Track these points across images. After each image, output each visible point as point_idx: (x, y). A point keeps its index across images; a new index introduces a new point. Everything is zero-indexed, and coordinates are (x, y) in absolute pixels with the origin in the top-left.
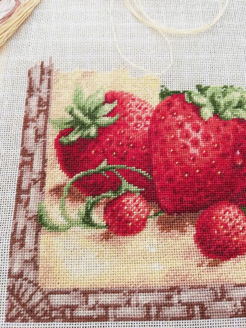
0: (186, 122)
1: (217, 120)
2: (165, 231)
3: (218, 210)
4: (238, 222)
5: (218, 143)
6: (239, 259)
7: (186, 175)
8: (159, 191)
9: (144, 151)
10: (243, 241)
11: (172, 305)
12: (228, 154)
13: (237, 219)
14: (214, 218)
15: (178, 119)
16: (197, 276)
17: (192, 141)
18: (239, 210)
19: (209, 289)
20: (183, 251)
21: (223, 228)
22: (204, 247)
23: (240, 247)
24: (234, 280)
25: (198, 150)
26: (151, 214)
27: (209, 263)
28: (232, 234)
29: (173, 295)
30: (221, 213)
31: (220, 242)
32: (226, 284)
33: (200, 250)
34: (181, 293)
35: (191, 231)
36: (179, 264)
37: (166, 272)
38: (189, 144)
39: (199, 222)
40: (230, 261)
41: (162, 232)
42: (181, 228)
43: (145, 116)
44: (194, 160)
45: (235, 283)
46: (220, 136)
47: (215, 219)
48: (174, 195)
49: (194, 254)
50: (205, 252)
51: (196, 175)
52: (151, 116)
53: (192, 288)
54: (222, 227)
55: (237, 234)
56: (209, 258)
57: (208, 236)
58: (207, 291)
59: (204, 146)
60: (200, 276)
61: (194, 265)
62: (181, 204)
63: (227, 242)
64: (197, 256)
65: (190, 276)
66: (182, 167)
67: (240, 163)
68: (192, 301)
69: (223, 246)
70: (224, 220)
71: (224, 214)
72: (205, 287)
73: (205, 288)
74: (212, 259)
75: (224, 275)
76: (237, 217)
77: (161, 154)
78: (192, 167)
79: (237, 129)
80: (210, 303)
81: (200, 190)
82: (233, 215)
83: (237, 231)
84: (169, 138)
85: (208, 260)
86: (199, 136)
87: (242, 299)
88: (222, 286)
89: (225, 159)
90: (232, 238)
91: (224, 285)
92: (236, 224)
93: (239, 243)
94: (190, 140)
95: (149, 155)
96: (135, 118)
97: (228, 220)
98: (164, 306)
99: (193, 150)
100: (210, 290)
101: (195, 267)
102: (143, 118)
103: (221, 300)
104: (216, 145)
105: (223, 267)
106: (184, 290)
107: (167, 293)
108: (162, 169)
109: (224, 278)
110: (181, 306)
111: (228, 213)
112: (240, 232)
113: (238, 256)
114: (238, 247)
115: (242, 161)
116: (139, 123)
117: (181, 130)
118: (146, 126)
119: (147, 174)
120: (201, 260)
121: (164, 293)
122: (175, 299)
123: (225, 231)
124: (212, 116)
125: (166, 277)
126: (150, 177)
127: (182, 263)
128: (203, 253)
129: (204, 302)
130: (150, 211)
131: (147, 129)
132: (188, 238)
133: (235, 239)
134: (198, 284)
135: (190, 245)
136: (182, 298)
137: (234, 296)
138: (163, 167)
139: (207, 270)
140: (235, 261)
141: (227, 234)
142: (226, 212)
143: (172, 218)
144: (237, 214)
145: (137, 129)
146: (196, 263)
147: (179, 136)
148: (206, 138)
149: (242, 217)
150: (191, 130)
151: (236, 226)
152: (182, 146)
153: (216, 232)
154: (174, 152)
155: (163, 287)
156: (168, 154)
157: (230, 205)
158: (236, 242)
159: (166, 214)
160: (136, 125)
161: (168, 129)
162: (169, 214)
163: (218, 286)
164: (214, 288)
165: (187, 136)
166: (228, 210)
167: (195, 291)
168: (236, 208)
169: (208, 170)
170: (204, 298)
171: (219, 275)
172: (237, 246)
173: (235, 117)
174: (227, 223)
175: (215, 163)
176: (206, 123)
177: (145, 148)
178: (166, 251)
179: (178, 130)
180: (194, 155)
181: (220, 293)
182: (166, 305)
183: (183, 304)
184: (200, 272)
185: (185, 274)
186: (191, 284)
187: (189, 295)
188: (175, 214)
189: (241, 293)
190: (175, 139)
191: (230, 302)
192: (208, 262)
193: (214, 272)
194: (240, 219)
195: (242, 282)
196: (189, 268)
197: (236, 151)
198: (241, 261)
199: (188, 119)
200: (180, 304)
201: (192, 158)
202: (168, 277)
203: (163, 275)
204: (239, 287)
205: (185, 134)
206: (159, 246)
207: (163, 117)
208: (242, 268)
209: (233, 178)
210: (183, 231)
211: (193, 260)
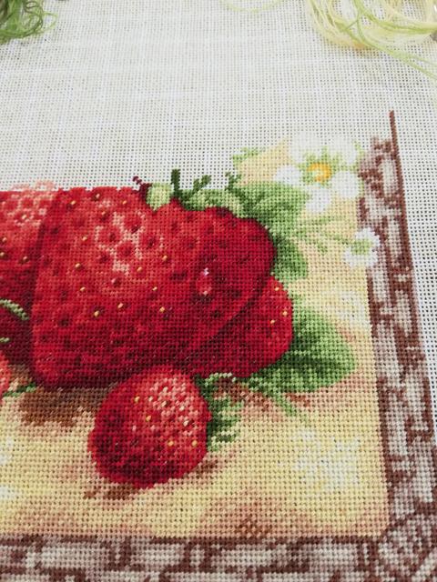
0: (115, 213)
1: (176, 209)
2: (33, 423)
3: (148, 383)
4: (182, 408)
5: (169, 254)
6: (171, 485)
7: (96, 313)
8: (36, 343)
9: (24, 265)
10: (185, 448)
11: (22, 571)
12: (184, 275)
13: (182, 403)
14: (137, 399)
15: (101, 206)
16: (81, 517)
17: (120, 249)
18: (189, 384)
19: (99, 544)
20: (61, 463)
21: (151, 421)
22: (105, 458)
23: (178, 462)
24: (153, 529)
25: (128, 265)
26: (10, 389)
27: (109, 493)
28: (167, 433)
29: (26, 551)
30: (151, 389)
31: (138, 449)
32: (136, 537)
33: (95, 463)
34: (44, 549)
35: (85, 424)
36: (49, 490)
37: (20, 504)
38: (113, 252)
39: (106, 406)
40: (151, 490)
41: (26, 425)
42: (66, 418)
43: (39, 199)
44: (118, 284)
45: (153, 535)
46: (176, 241)
47: (139, 401)
48: (64, 351)
49: (81, 472)
50: (104, 469)
51: (115, 313)
52: (51, 199)
53: (66, 540)
54: (149, 418)
55: (175, 434)
56: (110, 482)
57: (118, 436)
58: (96, 548)
59: (141, 258)
60: (86, 517)
61: (78, 495)
62: (75, 369)
63: (152, 449)
64: (87, 477)
65: (66, 517)
66: (90, 297)
67: (205, 293)
68: (62, 566)
69: (142, 459)
70: (155, 404)
71: (159, 391)
72: (92, 539)
73: (92, 542)
74: (117, 485)
75: (134, 517)
76: (182, 399)
77: (55, 273)
78: (112, 297)
79: (211, 228)
80: (98, 572)
81: (119, 342)
82: (174, 394)
83: (177, 428)
84: (77, 240)
85: (107, 485)
86: (135, 239)
87: (162, 568)
88: (128, 539)
89: (179, 283)
90: (164, 441)
91: (131, 537)
92: (177, 413)
93: (176, 453)
94: (116, 246)
95: (33, 272)
96: (20, 203)
97: (164, 403)
98: (6, 572)
99: (119, 266)
100: (101, 547)
101: (79, 497)
102: (35, 203)
103: (119, 567)
104: (165, 257)
105: (135, 501)
106: (49, 543)
107: (15, 548)
108: (52, 301)
109: (134, 523)
110: (41, 574)
111: (166, 389)
112: (184, 430)
113: (170, 480)
114: (173, 461)
115: (210, 288)
116: (26, 213)
117: (102, 227)
118: (37, 217)
119: (21, 310)
120: (93, 484)
121: (11, 548)
122: (30, 561)
123: (153, 428)
124: (168, 202)
125: (18, 515)
126: (25, 316)
127: (54, 490)
128: (101, 472)
129: (85, 569)
130: (10, 382)
131: (38, 223)
132: (77, 438)
133: (171, 443)
134: (79, 534)
135: (76, 454)
136: (43, 560)
137: (147, 562)
138: (52, 297)
139: (101, 506)
140: (162, 490)
141: (157, 434)
142: (163, 387)
143: (52, 397)
144: (184, 394)
145: (19, 224)
146: (83, 490)
147: (97, 239)
148: (149, 242)
149: (192, 398)
150: (122, 228)
151: (177, 418)
152: (99, 257)
153: (134, 428)
154: (81, 269)
155: (9, 534)
156: (68, 273)
157: (173, 373)
158: (172, 450)
159: (42, 388)
160: (18, 217)
161: (80, 224)
162: (48, 389)
163: (118, 540)
164: (111, 542)
165: (113, 238)
166: (167, 384)
167: (71, 547)
168: (184, 380)
169: (142, 306)
170: (87, 561)
171: (125, 518)
172: (171, 459)
173: (211, 205)
174: (161, 411)
175: (157, 290)
176: (154, 214)
177: (27, 260)
178: (28, 463)
179: (98, 228)
180: (119, 276)
181: (120, 553)
182: (10, 571)
183: (43, 572)
184: (89, 509)
185: (57, 511)
186: (65, 533)
187: (58, 555)
188: (60, 389)
189: (163, 557)
190: (89, 243)
191: (138, 573)
192: (107, 490)
193: (116, 511)
194: (187, 403)
195: (168, 535)
196: (67, 500)
197: (201, 268)
198: (175, 490)
199: (122, 206)
200: (38, 571)
201: (113, 281)
202: (23, 516)
203: (14, 511)
204: (161, 543)
205: (109, 234)
206: (16, 452)
207: (73, 203)
208: (174, 506)
209: (189, 320)
210: (68, 423)
211: (78, 485)
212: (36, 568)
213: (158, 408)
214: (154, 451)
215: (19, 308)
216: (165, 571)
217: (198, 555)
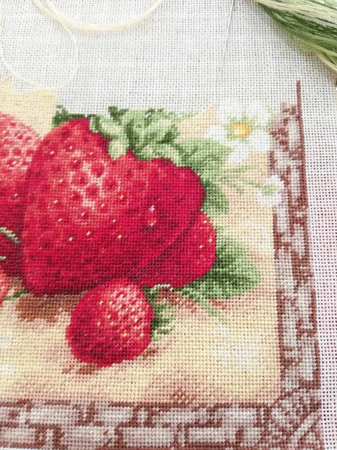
0: (84, 161)
1: (130, 159)
2: (26, 319)
3: (109, 291)
4: (133, 310)
5: (125, 194)
6: (124, 365)
7: (71, 239)
8: (27, 261)
9: (15, 201)
10: (135, 338)
11: (16, 426)
12: (136, 210)
13: (134, 306)
14: (101, 302)
15: (73, 156)
16: (59, 387)
17: (88, 190)
18: (139, 292)
19: (71, 406)
20: (47, 348)
21: (111, 319)
22: (77, 345)
23: (130, 348)
24: (111, 396)
25: (94, 202)
26: (9, 295)
27: (80, 370)
28: (122, 327)
29: (20, 411)
30: (112, 296)
31: (101, 338)
32: (98, 402)
33: (71, 348)
34: (32, 410)
35: (64, 320)
36: (37, 367)
37: (17, 377)
38: (83, 192)
39: (79, 308)
40: (110, 368)
41: (21, 321)
42: (50, 316)
43: (26, 149)
44: (86, 217)
45: (111, 400)
46: (130, 184)
47: (103, 304)
48: (48, 267)
49: (61, 355)
50: (77, 353)
51: (85, 239)
52: (35, 149)
53: (48, 403)
54: (109, 316)
55: (128, 328)
56: (81, 362)
57: (87, 329)
58: (69, 409)
59: (104, 197)
60: (63, 387)
61: (58, 371)
62: (56, 280)
63: (111, 338)
64: (64, 359)
65: (49, 386)
66: (66, 227)
67: (152, 225)
68: (45, 422)
69: (104, 346)
70: (114, 306)
71: (117, 297)
72: (67, 403)
73: (67, 405)
74: (86, 364)
75: (98, 387)
76: (133, 304)
77: (39, 207)
78: (82, 227)
79: (157, 174)
80: (70, 427)
81: (88, 261)
82: (128, 299)
83: (129, 324)
84: (55, 182)
85: (79, 364)
86: (99, 182)
87: (117, 424)
88: (93, 404)
89: (132, 217)
90: (120, 333)
91: (95, 402)
92: (130, 313)
93: (128, 342)
94: (85, 187)
95: (22, 206)
96: (11, 151)
97: (121, 306)
98: (5, 426)
99: (87, 203)
100: (73, 409)
101: (59, 373)
102: (23, 152)
103: (86, 423)
104: (122, 196)
105: (99, 376)
106: (36, 405)
107: (12, 409)
108: (37, 229)
109: (98, 391)
110: (29, 428)
111: (122, 295)
112: (134, 326)
113: (124, 361)
114: (126, 348)
115: (156, 221)
116: (16, 160)
117: (75, 172)
118: (25, 163)
119: (14, 235)
120: (69, 363)
121: (9, 408)
122: (22, 418)
123: (112, 323)
124: (125, 154)
125: (15, 385)
126: (18, 240)
127: (41, 367)
128: (75, 355)
129: (61, 425)
130: (8, 290)
131: (25, 168)
132: (58, 330)
133: (125, 335)
134: (58, 399)
135: (57, 342)
136: (32, 417)
137: (106, 420)
138: (37, 225)
139: (74, 379)
140: (118, 368)
141: (115, 328)
142: (120, 294)
143: (40, 300)
144: (135, 299)
145: (11, 168)
146: (62, 367)
147: (70, 181)
148: (110, 185)
149: (141, 302)
150: (89, 173)
151: (129, 316)
152: (73, 195)
153: (99, 324)
154: (59, 205)
155: (8, 399)
156: (49, 207)
157: (127, 284)
158: (126, 339)
159: (33, 294)
160: (10, 162)
161: (57, 170)
162: (37, 295)
163: (86, 403)
164: (80, 405)
165: (82, 181)
166: (122, 292)
167: (52, 409)
168: (135, 289)
169: (104, 233)
170: (63, 419)
171: (91, 387)
172: (125, 346)
173: (157, 156)
174: (118, 311)
175: (116, 222)
176: (114, 163)
177: (17, 197)
178: (23, 348)
179: (71, 172)
180: (87, 210)
181: (87, 413)
182: (7, 425)
183: (31, 426)
184: (65, 381)
185: (43, 382)
186: (48, 398)
187: (43, 414)
188: (46, 295)
189: (118, 416)
190: (64, 184)
191: (99, 428)
192: (79, 367)
193: (84, 383)
194: (137, 306)
195: (122, 400)
196: (50, 375)
197: (149, 206)
198: (127, 368)
199: (88, 156)
200: (27, 425)
201: (83, 214)
202: (19, 385)
203: (13, 381)
204: (116, 406)
205: (80, 178)
206: (14, 340)
207: (52, 153)
208: (127, 380)
209: (139, 245)
210: (52, 320)
211: (59, 364)
212: (26, 423)
213: (116, 309)
214: (112, 340)
215: (12, 233)
216: (119, 427)
217: (143, 415)
